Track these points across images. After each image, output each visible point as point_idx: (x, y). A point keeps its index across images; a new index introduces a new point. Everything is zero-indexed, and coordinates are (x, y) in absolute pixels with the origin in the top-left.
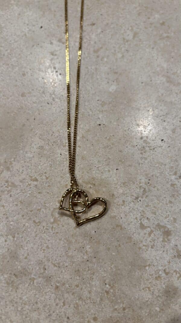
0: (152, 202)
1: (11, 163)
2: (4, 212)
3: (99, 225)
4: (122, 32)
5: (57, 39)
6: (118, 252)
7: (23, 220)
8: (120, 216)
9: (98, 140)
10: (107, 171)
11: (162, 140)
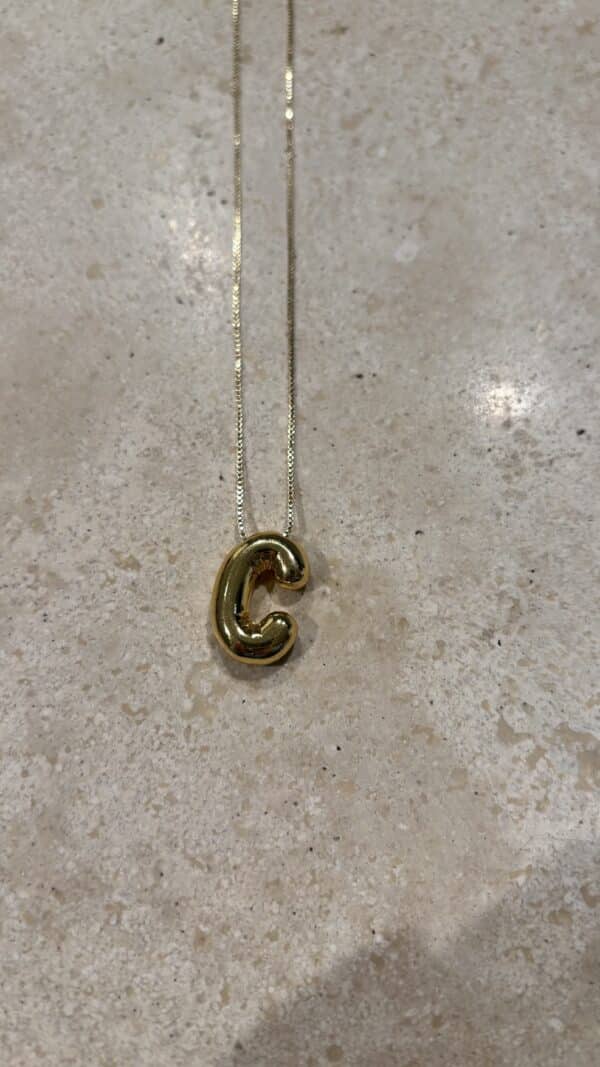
0: (540, 650)
1: (48, 505)
2: (19, 673)
3: (353, 726)
4: (443, 55)
5: (215, 81)
6: (417, 820)
7: (85, 702)
8: (427, 696)
9: (354, 430)
10: (382, 539)
11: (581, 432)
